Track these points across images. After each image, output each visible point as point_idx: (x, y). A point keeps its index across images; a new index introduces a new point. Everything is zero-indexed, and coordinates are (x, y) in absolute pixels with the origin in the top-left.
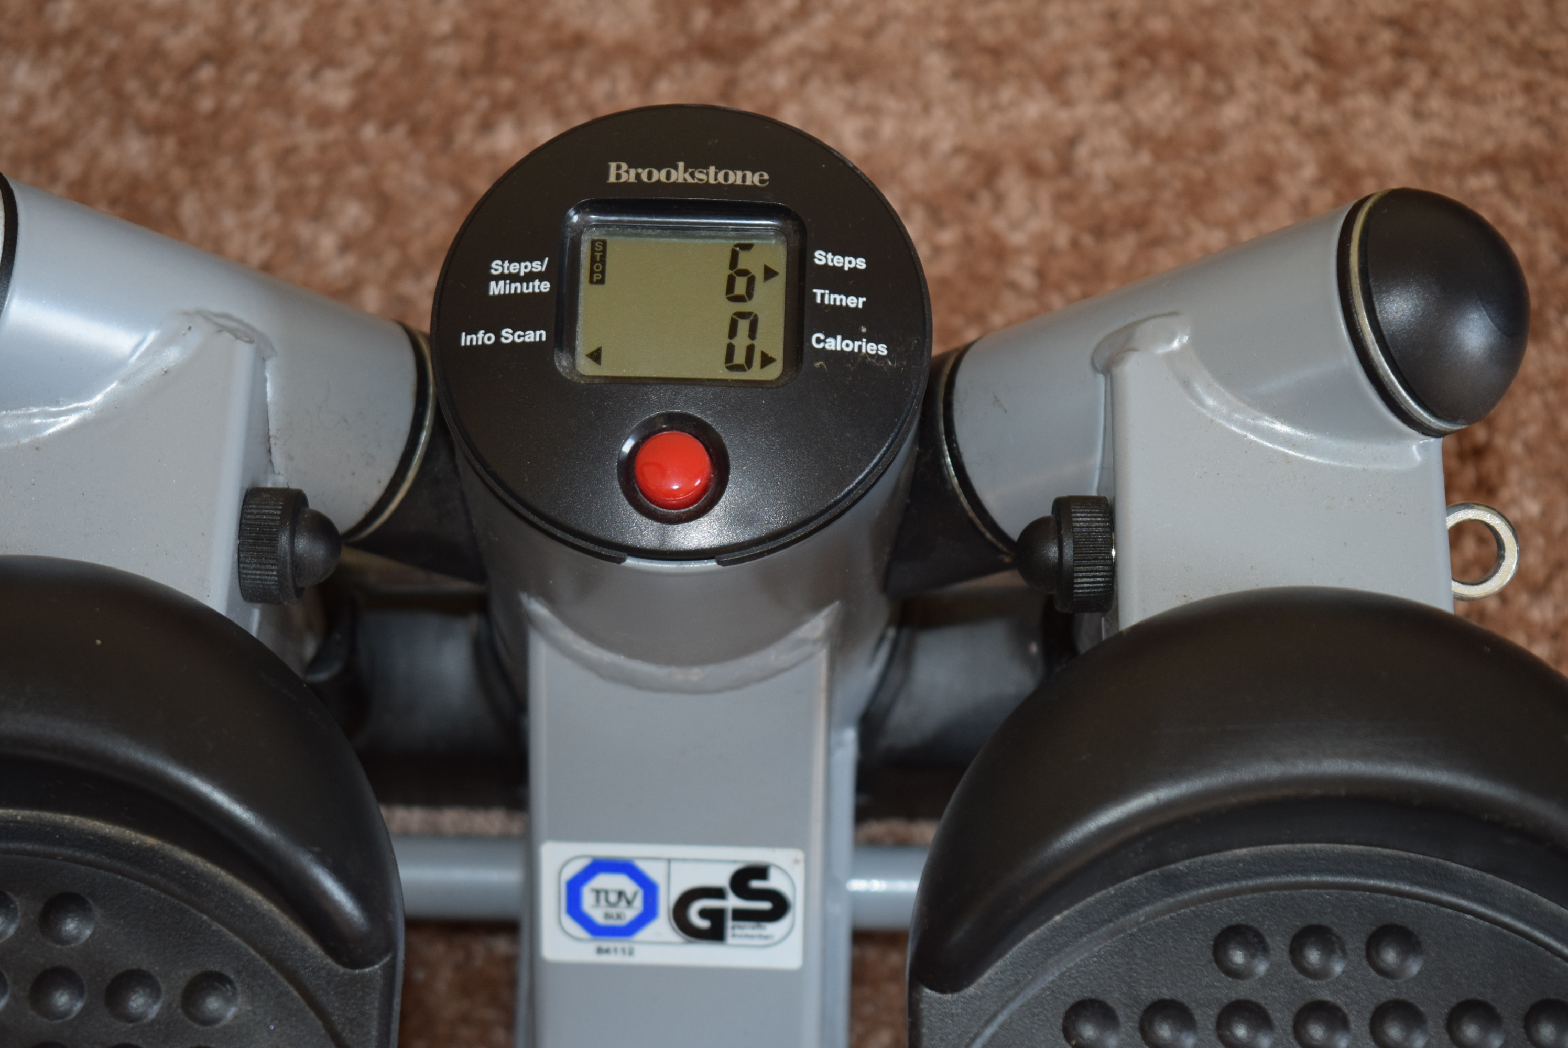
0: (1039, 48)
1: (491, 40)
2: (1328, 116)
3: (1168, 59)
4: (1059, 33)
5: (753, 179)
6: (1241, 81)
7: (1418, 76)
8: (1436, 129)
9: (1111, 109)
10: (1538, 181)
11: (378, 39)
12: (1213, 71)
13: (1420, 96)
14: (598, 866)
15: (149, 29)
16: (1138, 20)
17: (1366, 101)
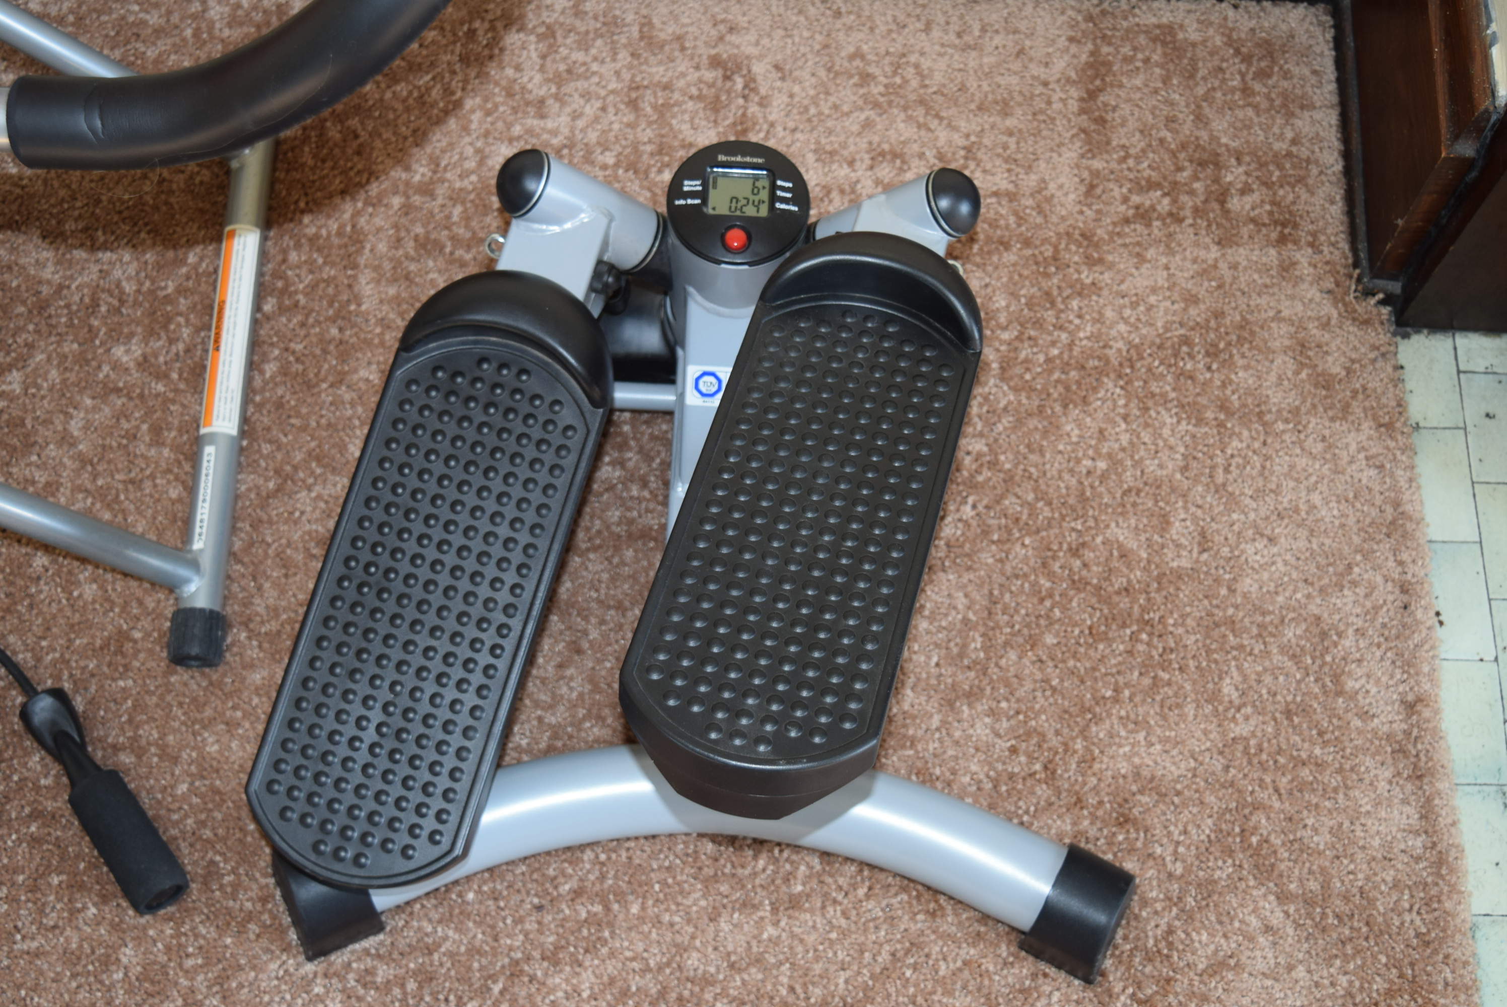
0: (845, 153)
1: (661, 144)
3: (889, 157)
4: (852, 148)
5: (760, 161)
6: (913, 165)
9: (869, 173)
10: (1011, 201)
11: (624, 143)
12: (904, 162)
14: (705, 374)
15: (545, 136)
16: (879, 145)
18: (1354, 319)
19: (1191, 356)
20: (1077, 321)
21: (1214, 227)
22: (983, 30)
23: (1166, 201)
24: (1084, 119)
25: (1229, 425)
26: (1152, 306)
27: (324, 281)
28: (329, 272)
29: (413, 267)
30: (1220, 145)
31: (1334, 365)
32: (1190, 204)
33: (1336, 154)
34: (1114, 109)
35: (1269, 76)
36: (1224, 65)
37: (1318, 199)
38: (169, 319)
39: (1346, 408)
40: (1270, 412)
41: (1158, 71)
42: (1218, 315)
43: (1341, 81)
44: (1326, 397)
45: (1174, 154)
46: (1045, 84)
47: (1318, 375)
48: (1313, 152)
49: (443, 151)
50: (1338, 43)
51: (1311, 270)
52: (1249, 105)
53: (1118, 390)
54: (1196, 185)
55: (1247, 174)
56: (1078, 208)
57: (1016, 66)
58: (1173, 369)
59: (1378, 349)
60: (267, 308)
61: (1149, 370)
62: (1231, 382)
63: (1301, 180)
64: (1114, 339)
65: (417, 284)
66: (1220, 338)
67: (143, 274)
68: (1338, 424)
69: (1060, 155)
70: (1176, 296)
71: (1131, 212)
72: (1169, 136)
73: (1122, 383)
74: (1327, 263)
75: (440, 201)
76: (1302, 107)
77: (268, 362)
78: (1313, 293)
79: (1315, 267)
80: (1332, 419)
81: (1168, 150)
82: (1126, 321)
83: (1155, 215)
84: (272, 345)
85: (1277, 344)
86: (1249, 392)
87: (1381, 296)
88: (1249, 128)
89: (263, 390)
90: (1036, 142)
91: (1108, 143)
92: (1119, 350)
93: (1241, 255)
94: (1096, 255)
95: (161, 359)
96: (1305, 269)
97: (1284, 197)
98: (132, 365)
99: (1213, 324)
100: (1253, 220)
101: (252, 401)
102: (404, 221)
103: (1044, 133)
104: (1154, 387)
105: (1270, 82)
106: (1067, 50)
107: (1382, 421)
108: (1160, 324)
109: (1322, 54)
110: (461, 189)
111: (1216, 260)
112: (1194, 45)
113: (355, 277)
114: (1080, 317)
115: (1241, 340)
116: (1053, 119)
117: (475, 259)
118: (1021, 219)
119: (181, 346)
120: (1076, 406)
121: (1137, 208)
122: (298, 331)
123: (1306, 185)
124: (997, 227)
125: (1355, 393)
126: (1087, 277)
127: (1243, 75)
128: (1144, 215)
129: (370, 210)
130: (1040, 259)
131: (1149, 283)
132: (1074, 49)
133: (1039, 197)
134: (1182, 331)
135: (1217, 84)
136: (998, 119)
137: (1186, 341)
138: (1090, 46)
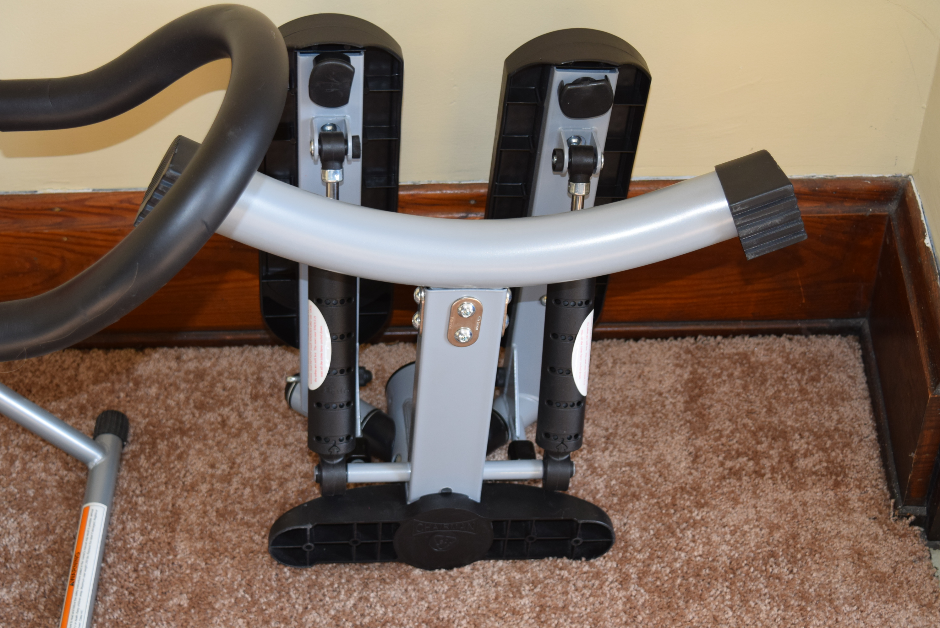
2: (589, 456)
7: (611, 448)
8: (615, 459)
10: (639, 468)
13: (611, 452)
17: (598, 453)
18: (895, 535)
19: (777, 564)
20: (692, 544)
21: (787, 479)
22: (615, 363)
23: (751, 463)
24: (689, 416)
25: (809, 609)
26: (746, 532)
27: (151, 540)
28: (154, 534)
29: (215, 529)
30: (787, 427)
31: (884, 567)
32: (769, 464)
33: (871, 428)
34: (711, 407)
35: (818, 381)
36: (785, 376)
37: (860, 459)
38: (40, 568)
39: (895, 594)
40: (838, 599)
41: (739, 382)
42: (795, 536)
43: (870, 383)
44: (879, 587)
45: (754, 434)
46: (660, 394)
47: (873, 573)
48: (854, 428)
49: (238, 455)
50: (865, 358)
51: (860, 503)
52: (806, 400)
53: (725, 589)
54: (771, 452)
55: (808, 443)
56: (688, 471)
57: (639, 384)
58: (764, 574)
59: (915, 553)
60: (110, 560)
61: (747, 574)
62: (808, 580)
63: (847, 445)
64: (720, 555)
65: (216, 541)
66: (798, 551)
67: (23, 541)
68: (890, 606)
69: (673, 438)
70: (762, 525)
71: (726, 472)
72: (750, 423)
73: (727, 584)
74: (872, 499)
75: (235, 485)
76: (843, 400)
77: (109, 595)
78: (863, 519)
79: (863, 502)
80: (886, 602)
81: (750, 431)
82: (728, 543)
83: (744, 473)
84: (112, 583)
85: (840, 553)
86: (822, 586)
87: (913, 518)
88: (806, 414)
89: (104, 614)
90: (655, 431)
91: (707, 428)
92: (724, 562)
93: (808, 496)
94: (703, 501)
95: (33, 596)
96: (855, 504)
97: (836, 457)
98: (11, 601)
99: (791, 542)
100: (815, 473)
101: (96, 621)
102: (208, 499)
103: (661, 424)
104: (751, 585)
105: (818, 385)
106: (674, 372)
107: (924, 603)
108: (752, 544)
109: (854, 366)
110: (250, 478)
111: (790, 500)
112: (763, 364)
113: (173, 537)
114: (694, 541)
115: (813, 553)
116: (666, 416)
117: (258, 521)
118: (647, 480)
119: (47, 587)
120: (694, 601)
121: (731, 469)
122: (131, 574)
123: (851, 448)
124: (631, 486)
125: (901, 583)
126: (697, 515)
127: (799, 381)
128: (735, 473)
129: (185, 494)
130: (662, 504)
131: (743, 517)
132: (678, 371)
133: (659, 465)
134: (769, 548)
135: (781, 388)
136: (628, 418)
137: (773, 554)
138: (689, 369)
